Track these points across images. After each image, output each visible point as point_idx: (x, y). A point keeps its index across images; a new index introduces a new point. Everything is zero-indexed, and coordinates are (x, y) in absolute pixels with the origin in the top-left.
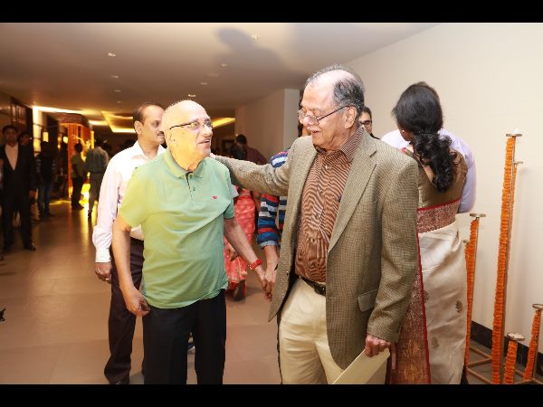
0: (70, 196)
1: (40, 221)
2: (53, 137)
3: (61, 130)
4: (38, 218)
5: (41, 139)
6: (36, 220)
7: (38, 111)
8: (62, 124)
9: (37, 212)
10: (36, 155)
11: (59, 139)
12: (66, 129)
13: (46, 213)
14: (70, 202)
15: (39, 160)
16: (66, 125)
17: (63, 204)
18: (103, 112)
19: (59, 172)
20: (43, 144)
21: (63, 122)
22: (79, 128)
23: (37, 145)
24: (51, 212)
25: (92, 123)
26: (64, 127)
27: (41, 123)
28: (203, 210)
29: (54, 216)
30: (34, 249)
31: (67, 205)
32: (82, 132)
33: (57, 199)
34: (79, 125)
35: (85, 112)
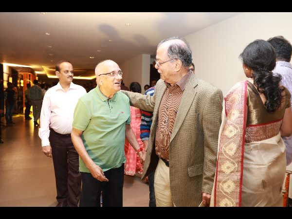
0: (24, 112)
1: (7, 126)
2: (15, 80)
3: (20, 76)
4: (5, 125)
5: (8, 81)
6: (4, 126)
7: (6, 66)
8: (20, 73)
9: (5, 122)
10: (5, 90)
11: (18, 81)
12: (22, 76)
13: (10, 122)
14: (24, 116)
15: (6, 93)
16: (22, 73)
17: (20, 117)
18: (43, 67)
19: (18, 99)
20: (9, 83)
21: (21, 72)
22: (30, 75)
23: (5, 84)
24: (13, 121)
25: (37, 72)
26: (21, 74)
27: (8, 73)
28: (117, 119)
29: (14, 123)
30: (3, 142)
31: (23, 117)
32: (31, 77)
33: (17, 114)
34: (30, 73)
35: (33, 66)
